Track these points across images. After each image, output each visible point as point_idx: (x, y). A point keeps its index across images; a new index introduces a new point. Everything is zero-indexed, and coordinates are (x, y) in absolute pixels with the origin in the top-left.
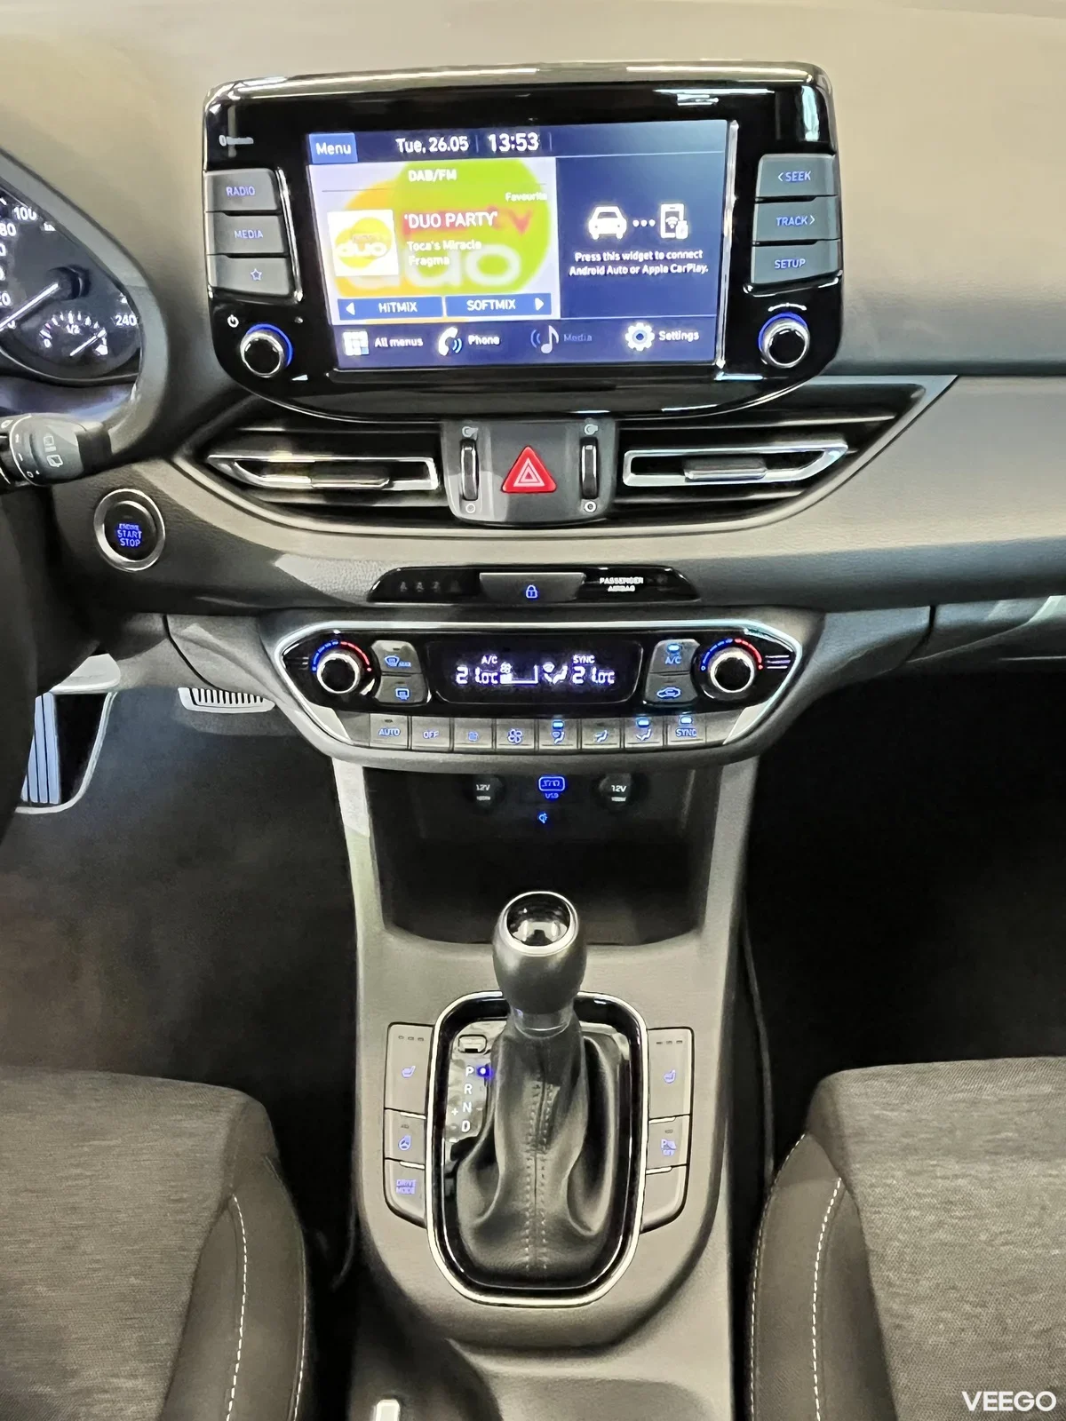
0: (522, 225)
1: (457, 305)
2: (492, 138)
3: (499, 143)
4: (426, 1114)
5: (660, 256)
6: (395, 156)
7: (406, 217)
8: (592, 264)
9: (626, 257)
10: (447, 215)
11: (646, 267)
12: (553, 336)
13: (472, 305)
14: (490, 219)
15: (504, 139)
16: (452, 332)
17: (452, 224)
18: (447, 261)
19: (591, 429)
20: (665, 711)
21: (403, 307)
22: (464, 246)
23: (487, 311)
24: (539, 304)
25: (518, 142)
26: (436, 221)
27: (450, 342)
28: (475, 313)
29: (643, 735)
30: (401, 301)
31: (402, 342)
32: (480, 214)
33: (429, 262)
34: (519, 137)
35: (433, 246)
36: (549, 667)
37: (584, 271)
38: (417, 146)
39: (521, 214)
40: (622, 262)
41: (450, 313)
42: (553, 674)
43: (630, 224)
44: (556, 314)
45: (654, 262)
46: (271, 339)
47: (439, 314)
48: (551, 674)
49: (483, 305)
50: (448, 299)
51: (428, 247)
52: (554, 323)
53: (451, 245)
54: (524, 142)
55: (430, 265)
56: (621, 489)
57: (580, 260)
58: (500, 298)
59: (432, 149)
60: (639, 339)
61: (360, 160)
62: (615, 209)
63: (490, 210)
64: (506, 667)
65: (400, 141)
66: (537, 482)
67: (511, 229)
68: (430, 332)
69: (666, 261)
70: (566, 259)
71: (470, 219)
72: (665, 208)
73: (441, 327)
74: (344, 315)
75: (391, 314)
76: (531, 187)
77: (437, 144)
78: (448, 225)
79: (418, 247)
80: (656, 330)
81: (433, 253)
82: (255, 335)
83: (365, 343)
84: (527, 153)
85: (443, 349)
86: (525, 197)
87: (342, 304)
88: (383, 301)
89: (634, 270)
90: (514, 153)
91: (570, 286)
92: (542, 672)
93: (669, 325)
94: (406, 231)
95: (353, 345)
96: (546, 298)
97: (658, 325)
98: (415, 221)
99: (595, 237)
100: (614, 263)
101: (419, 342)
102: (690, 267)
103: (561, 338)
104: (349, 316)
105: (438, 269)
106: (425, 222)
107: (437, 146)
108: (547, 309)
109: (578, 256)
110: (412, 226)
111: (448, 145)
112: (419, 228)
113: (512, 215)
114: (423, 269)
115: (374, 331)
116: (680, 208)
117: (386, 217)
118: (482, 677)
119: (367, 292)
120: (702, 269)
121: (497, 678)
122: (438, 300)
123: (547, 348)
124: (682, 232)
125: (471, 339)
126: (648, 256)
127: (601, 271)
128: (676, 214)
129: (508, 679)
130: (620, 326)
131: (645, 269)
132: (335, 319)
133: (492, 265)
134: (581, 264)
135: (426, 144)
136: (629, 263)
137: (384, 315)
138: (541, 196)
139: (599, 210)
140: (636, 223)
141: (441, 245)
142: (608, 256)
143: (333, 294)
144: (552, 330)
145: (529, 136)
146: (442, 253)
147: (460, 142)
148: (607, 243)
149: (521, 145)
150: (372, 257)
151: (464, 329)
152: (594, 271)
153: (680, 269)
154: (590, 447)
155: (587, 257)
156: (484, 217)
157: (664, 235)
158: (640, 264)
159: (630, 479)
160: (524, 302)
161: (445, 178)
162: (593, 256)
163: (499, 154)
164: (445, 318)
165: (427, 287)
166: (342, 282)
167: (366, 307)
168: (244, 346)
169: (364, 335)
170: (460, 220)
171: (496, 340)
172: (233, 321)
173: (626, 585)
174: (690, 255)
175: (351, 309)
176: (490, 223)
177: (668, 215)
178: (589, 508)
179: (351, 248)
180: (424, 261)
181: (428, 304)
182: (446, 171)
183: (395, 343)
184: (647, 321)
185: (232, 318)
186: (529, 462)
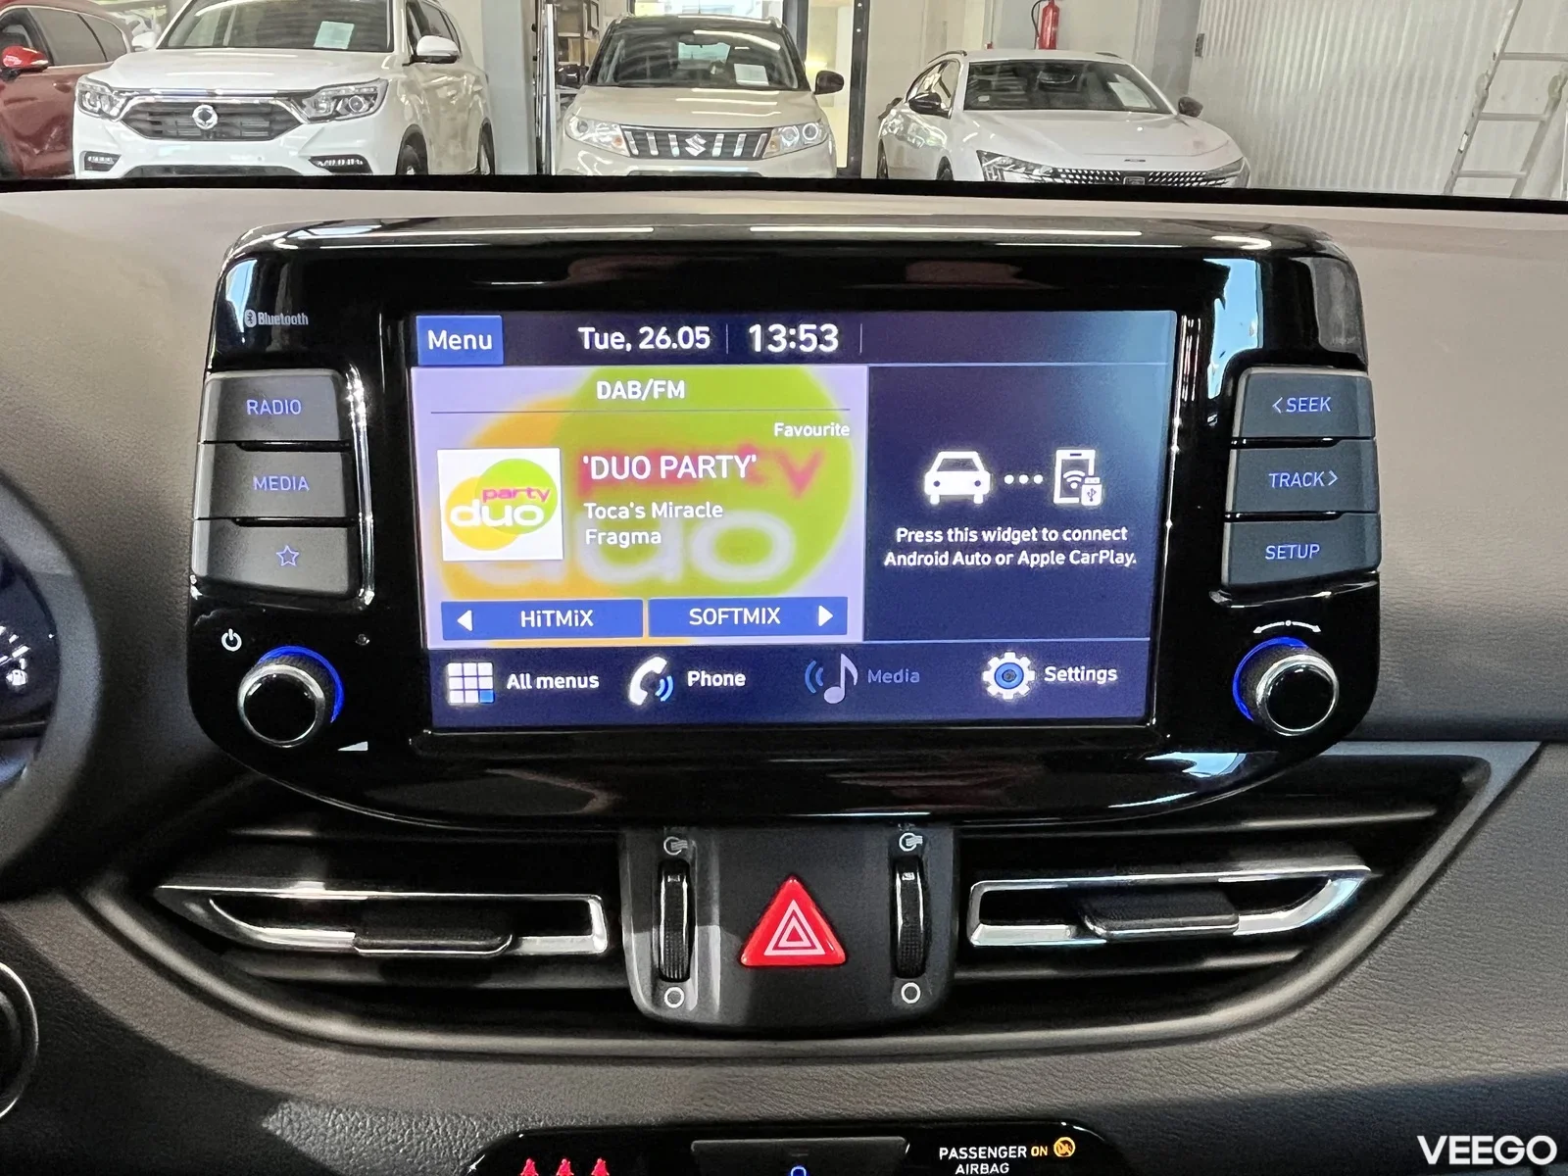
0: (800, 479)
1: (671, 613)
2: (756, 330)
3: (768, 338)
5: (1049, 535)
6: (574, 354)
7: (586, 459)
8: (925, 549)
9: (988, 536)
10: (663, 459)
11: (1024, 553)
12: (848, 674)
13: (698, 617)
14: (742, 466)
15: (777, 332)
16: (657, 665)
17: (672, 475)
18: (657, 538)
19: (912, 841)
21: (567, 619)
22: (690, 512)
23: (727, 628)
24: (824, 616)
25: (803, 337)
26: (641, 468)
27: (650, 684)
28: (703, 631)
30: (564, 607)
31: (558, 683)
32: (724, 458)
33: (626, 539)
34: (805, 330)
35: (632, 512)
37: (912, 560)
38: (616, 341)
39: (799, 459)
40: (982, 547)
41: (654, 633)
43: (998, 481)
44: (855, 635)
45: (1040, 547)
46: (302, 675)
47: (639, 633)
49: (719, 616)
50: (653, 604)
51: (625, 514)
52: (851, 651)
53: (665, 510)
54: (814, 338)
55: (625, 545)
56: (966, 954)
57: (904, 540)
58: (751, 604)
59: (643, 345)
60: (1009, 679)
61: (507, 363)
62: (974, 456)
63: (743, 453)
65: (586, 331)
66: (811, 947)
67: (778, 482)
68: (617, 665)
69: (1063, 547)
70: (878, 541)
71: (706, 466)
72: (1062, 455)
73: (644, 653)
74: (452, 630)
75: (545, 632)
76: (817, 414)
77: (654, 338)
78: (663, 475)
79: (608, 512)
80: (1040, 670)
81: (632, 525)
82: (272, 668)
83: (488, 684)
84: (817, 358)
85: (637, 695)
86: (811, 431)
87: (451, 611)
88: (529, 607)
89: (1003, 560)
90: (793, 357)
91: (880, 583)
93: (1063, 658)
94: (582, 484)
95: (467, 686)
96: (838, 605)
97: (1044, 657)
98: (601, 468)
99: (934, 501)
100: (968, 549)
101: (593, 682)
102: (1104, 555)
103: (862, 676)
104: (462, 634)
105: (641, 551)
106: (621, 470)
107: (652, 342)
108: (838, 625)
109: (901, 534)
110: (594, 476)
111: (675, 340)
112: (610, 480)
113: (783, 459)
114: (616, 554)
115: (507, 662)
116: (1089, 455)
117: (549, 460)
119: (502, 590)
120: (1127, 560)
122: (639, 603)
123: (834, 695)
124: (1092, 495)
125: (692, 677)
126: (1029, 535)
127: (941, 560)
128: (1080, 465)
130: (977, 659)
131: (1023, 558)
132: (434, 639)
133: (740, 547)
134: (906, 548)
135: (634, 338)
136: (995, 548)
137: (530, 632)
138: (838, 430)
139: (943, 456)
140: (1009, 479)
141: (648, 511)
142: (956, 534)
143: (435, 591)
144: (845, 662)
145: (824, 328)
146: (649, 524)
147: (698, 336)
148: (957, 512)
149: (808, 342)
150: (517, 530)
151: (681, 660)
152: (929, 560)
153: (1086, 559)
154: (909, 876)
155: (919, 536)
156: (732, 464)
158: (1016, 550)
159: (983, 935)
160: (798, 611)
161: (663, 395)
162: (929, 533)
163: (766, 357)
164: (646, 640)
165: (612, 582)
166: (455, 570)
167: (496, 616)
168: (249, 686)
169: (486, 668)
170: (686, 468)
171: (739, 680)
172: (231, 640)
173: (991, 1160)
174: (1106, 535)
175: (466, 620)
176: (743, 475)
177: (1069, 465)
178: (910, 995)
179: (479, 515)
180: (613, 539)
181: (616, 613)
182: (670, 385)
183: (545, 682)
184: (1020, 650)
185: (231, 634)
186: (794, 906)
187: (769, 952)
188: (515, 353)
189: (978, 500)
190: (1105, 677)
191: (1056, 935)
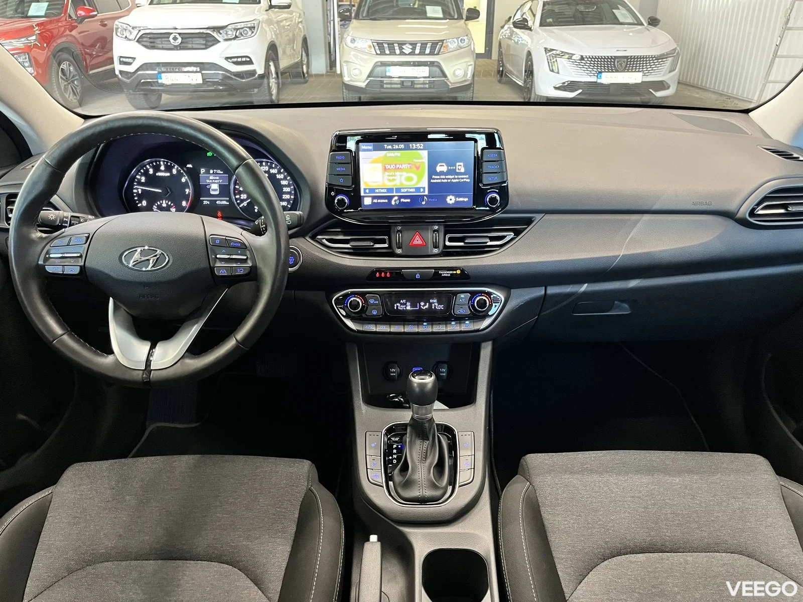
0: (418, 168)
1: (398, 190)
2: (411, 145)
3: (413, 146)
4: (381, 456)
5: (456, 177)
6: (384, 149)
7: (385, 166)
8: (437, 179)
9: (447, 177)
10: (397, 165)
12: (426, 199)
13: (402, 190)
14: (409, 166)
16: (396, 198)
17: (398, 168)
18: (396, 178)
19: (436, 227)
20: (460, 319)
21: (382, 191)
22: (401, 173)
23: (407, 192)
24: (422, 190)
26: (394, 167)
27: (395, 201)
28: (403, 192)
29: (453, 327)
30: (382, 189)
31: (381, 201)
32: (406, 165)
33: (391, 178)
34: (418, 145)
36: (422, 304)
37: (435, 181)
38: (390, 147)
39: (418, 165)
40: (446, 179)
41: (396, 193)
42: (424, 306)
43: (448, 169)
44: (426, 193)
45: (455, 179)
46: (344, 198)
47: (393, 193)
48: (423, 306)
49: (406, 190)
50: (396, 188)
51: (391, 174)
52: (426, 196)
53: (398, 173)
55: (391, 179)
56: (445, 247)
58: (411, 188)
59: (394, 148)
60: (451, 200)
61: (374, 151)
62: (444, 164)
63: (409, 164)
64: (408, 304)
65: (385, 146)
66: (420, 242)
67: (415, 169)
68: (390, 198)
69: (458, 178)
70: (430, 178)
71: (403, 166)
72: (458, 164)
73: (394, 196)
74: (365, 192)
75: (379, 193)
76: (421, 158)
77: (396, 146)
79: (388, 174)
80: (455, 198)
81: (392, 176)
82: (340, 197)
83: (371, 201)
84: (420, 149)
85: (393, 203)
86: (419, 161)
87: (365, 189)
88: (377, 189)
89: (449, 181)
90: (416, 149)
91: (430, 184)
92: (420, 305)
93: (460, 196)
94: (385, 169)
95: (367, 201)
96: (424, 188)
97: (456, 196)
98: (388, 167)
99: (438, 172)
100: (444, 179)
101: (387, 201)
102: (465, 180)
103: (428, 200)
104: (367, 193)
105: (394, 180)
106: (391, 167)
108: (424, 191)
109: (433, 177)
111: (399, 147)
112: (389, 169)
113: (415, 165)
114: (390, 180)
115: (374, 198)
116: (462, 164)
117: (380, 166)
118: (401, 308)
119: (373, 186)
120: (468, 180)
121: (406, 307)
122: (393, 188)
123: (424, 203)
124: (463, 170)
125: (402, 200)
126: (453, 177)
127: (439, 181)
128: (461, 165)
129: (409, 308)
130: (446, 197)
131: (452, 180)
132: (362, 194)
133: (409, 179)
134: (434, 179)
135: (393, 146)
136: (448, 179)
137: (377, 193)
138: (423, 160)
139: (439, 164)
140: (450, 168)
141: (395, 173)
142: (442, 177)
143: (363, 186)
144: (425, 197)
145: (421, 145)
146: (395, 176)
147: (402, 146)
148: (442, 173)
149: (418, 147)
150: (375, 176)
151: (400, 197)
153: (462, 180)
154: (436, 233)
155: (436, 177)
157: (457, 171)
158: (451, 179)
159: (448, 243)
160: (418, 189)
162: (438, 177)
163: (412, 149)
164: (394, 194)
165: (390, 185)
166: (365, 183)
167: (372, 190)
168: (336, 201)
169: (370, 199)
170: (400, 166)
171: (409, 200)
173: (447, 274)
174: (465, 176)
175: (367, 191)
176: (409, 168)
177: (459, 166)
178: (436, 251)
179: (369, 174)
180: (389, 178)
181: (390, 190)
182: (398, 154)
183: (379, 201)
184: (453, 195)
185: (333, 193)
186: (417, 236)
187: (414, 243)
188: (375, 149)
189: (445, 171)
190: (466, 199)
191: (462, 244)
